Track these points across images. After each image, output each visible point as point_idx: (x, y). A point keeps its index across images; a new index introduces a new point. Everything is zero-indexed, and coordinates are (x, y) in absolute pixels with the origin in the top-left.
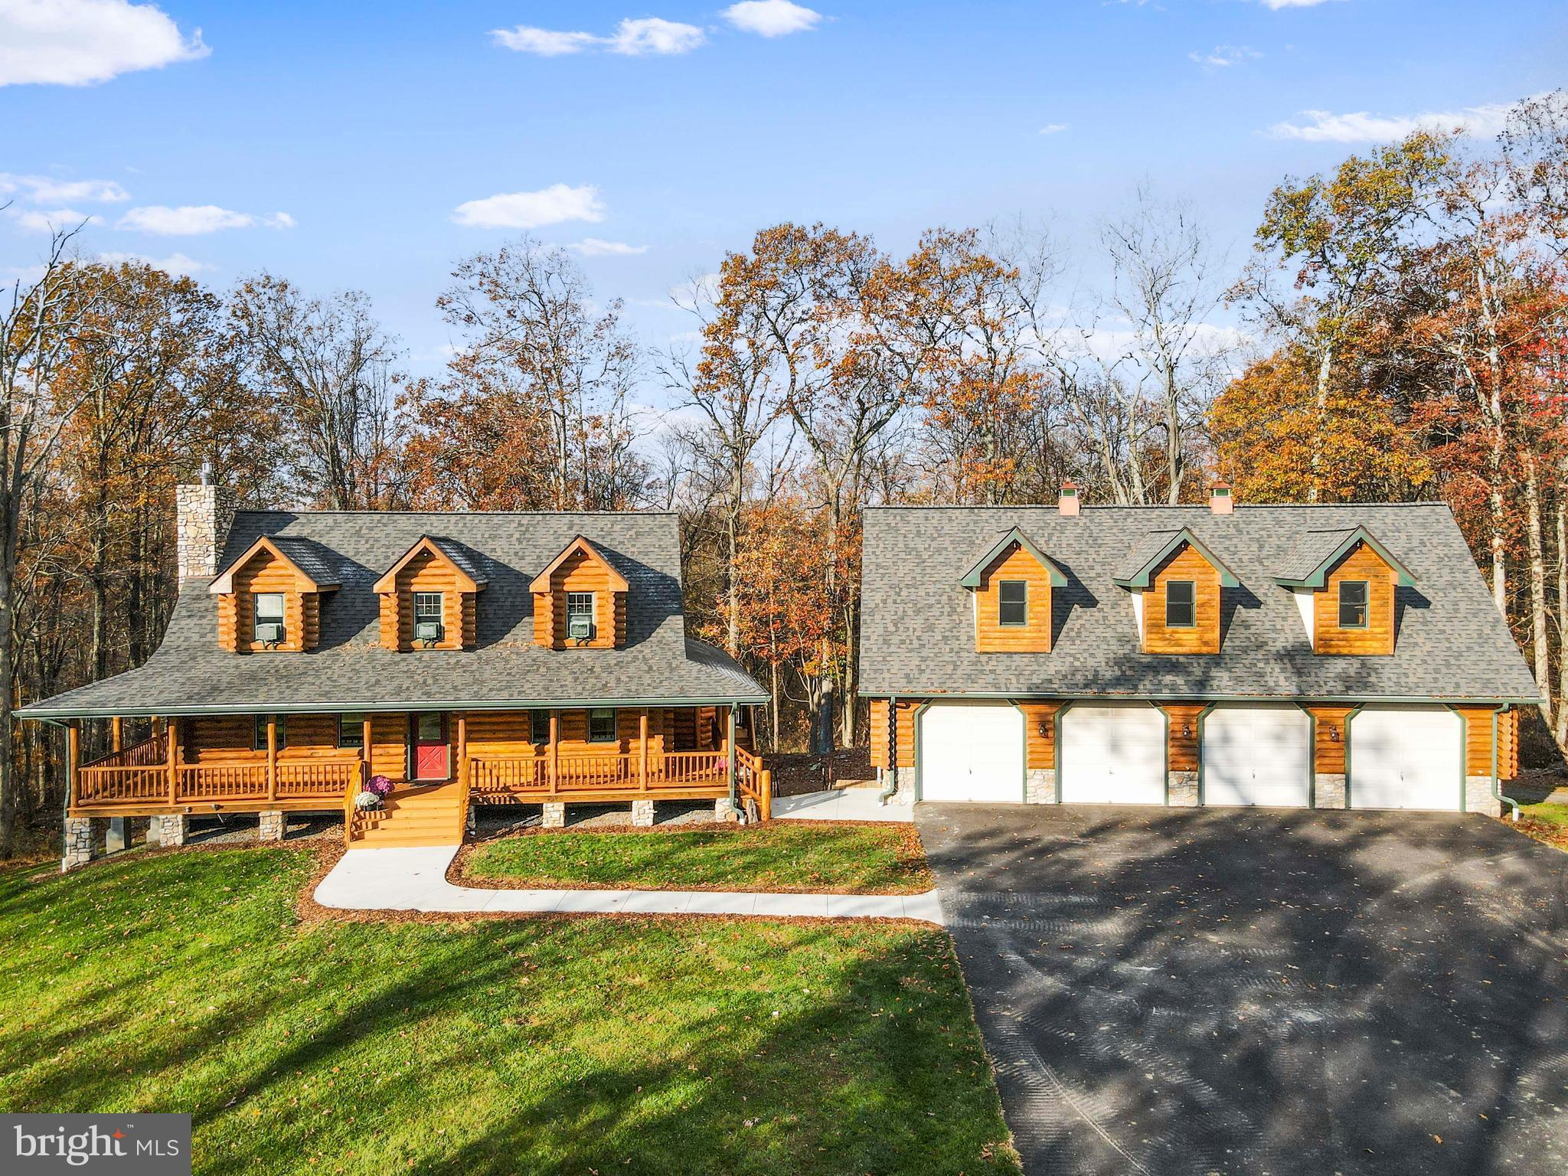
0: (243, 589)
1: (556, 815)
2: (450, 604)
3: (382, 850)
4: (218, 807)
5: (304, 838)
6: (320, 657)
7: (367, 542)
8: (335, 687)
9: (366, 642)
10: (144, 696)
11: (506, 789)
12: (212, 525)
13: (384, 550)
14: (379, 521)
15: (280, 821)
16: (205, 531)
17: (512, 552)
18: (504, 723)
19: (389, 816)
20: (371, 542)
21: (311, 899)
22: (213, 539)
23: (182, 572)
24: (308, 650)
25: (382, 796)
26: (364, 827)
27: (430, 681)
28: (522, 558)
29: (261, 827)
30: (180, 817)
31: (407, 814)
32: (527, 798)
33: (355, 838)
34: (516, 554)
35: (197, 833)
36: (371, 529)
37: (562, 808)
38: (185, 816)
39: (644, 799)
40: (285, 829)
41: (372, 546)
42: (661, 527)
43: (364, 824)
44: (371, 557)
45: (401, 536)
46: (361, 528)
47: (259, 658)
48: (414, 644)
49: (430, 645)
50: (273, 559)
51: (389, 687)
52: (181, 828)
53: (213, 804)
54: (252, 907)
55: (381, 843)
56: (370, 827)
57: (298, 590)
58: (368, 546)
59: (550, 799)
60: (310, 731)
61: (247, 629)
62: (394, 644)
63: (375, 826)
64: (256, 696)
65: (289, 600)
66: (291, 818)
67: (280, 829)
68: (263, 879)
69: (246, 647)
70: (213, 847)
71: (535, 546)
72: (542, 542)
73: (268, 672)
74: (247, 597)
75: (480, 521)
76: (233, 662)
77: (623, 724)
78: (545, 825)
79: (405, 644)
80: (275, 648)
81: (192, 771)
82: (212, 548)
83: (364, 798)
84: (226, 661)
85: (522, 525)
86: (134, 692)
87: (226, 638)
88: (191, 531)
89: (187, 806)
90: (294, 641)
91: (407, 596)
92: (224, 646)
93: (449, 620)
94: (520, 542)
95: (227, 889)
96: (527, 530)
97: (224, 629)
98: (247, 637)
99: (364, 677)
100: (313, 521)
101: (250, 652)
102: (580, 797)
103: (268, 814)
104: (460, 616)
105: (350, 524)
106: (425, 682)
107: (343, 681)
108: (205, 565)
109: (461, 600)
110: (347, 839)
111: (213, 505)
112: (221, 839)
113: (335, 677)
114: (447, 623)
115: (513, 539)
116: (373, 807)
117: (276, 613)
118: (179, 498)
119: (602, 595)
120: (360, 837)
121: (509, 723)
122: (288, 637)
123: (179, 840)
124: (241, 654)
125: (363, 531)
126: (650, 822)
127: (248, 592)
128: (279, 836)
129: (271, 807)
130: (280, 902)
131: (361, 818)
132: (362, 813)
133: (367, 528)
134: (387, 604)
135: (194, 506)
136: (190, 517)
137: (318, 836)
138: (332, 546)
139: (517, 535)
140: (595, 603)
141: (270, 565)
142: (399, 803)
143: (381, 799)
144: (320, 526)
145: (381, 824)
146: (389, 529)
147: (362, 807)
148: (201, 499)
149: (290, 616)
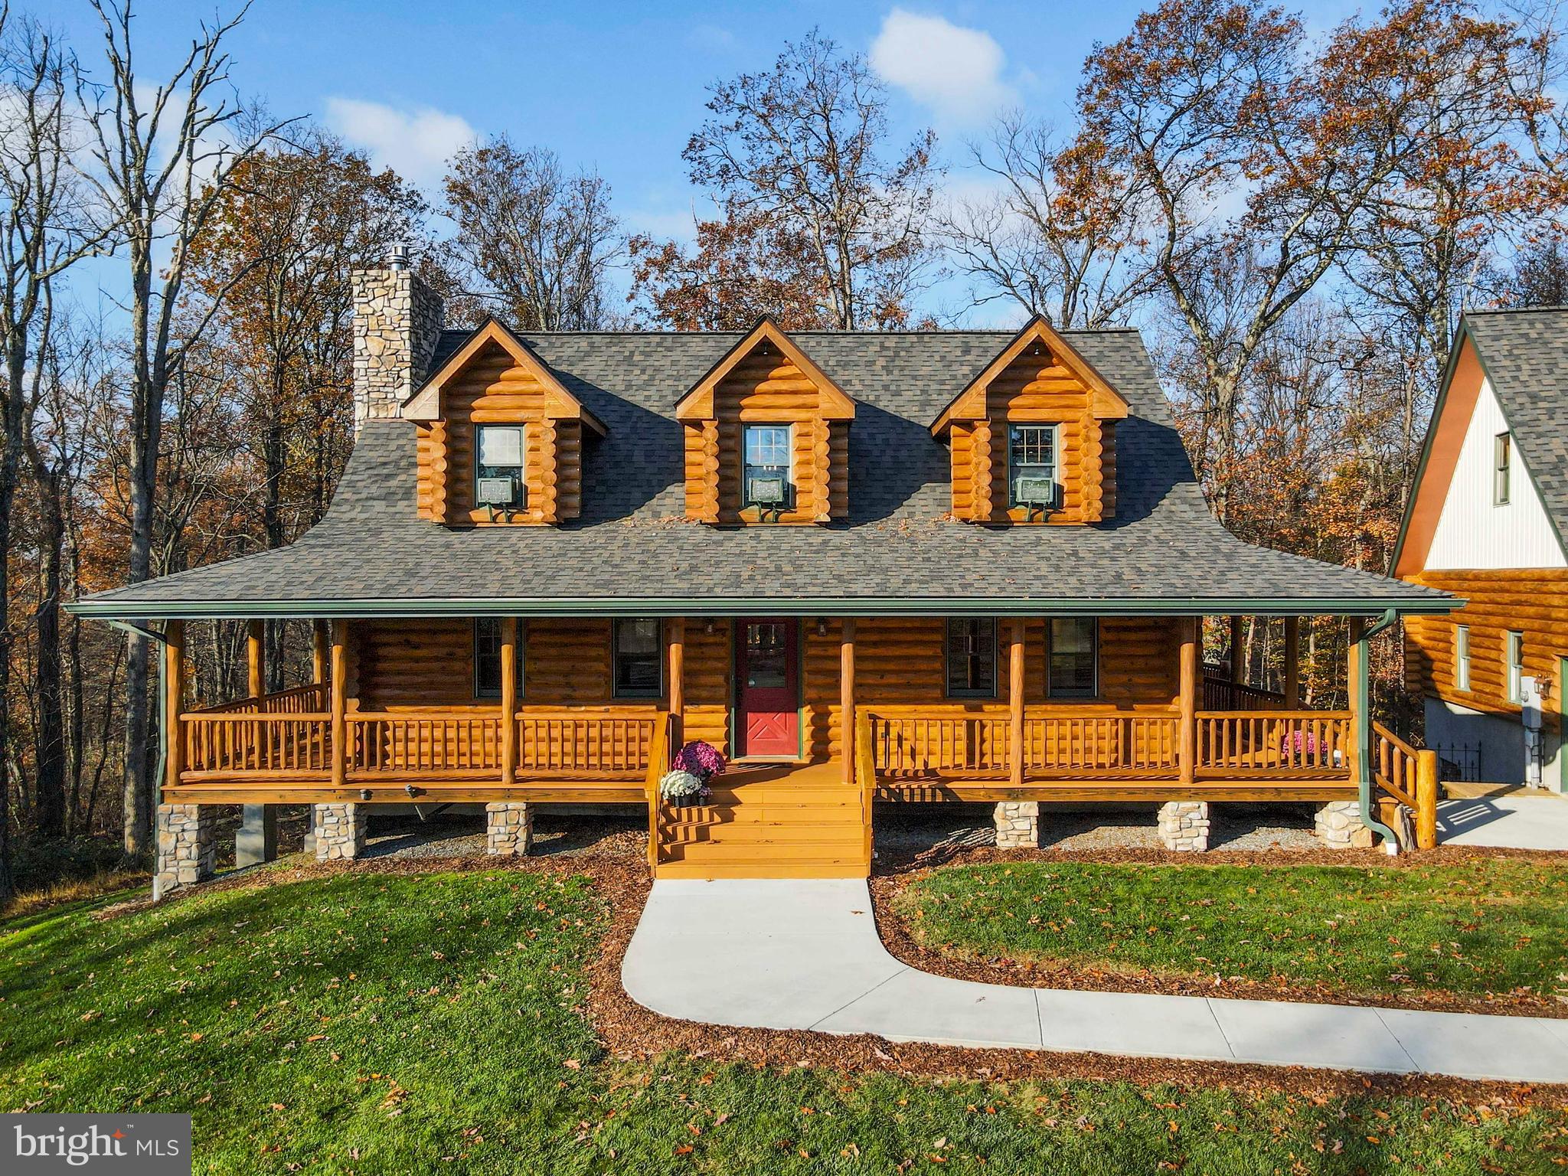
0: (459, 416)
1: (1023, 825)
2: (805, 443)
3: (719, 882)
4: (416, 792)
5: (565, 853)
6: (586, 535)
7: (643, 371)
8: (620, 574)
9: (656, 515)
10: (289, 584)
11: (930, 773)
12: (406, 335)
13: (670, 382)
14: (659, 345)
15: (522, 821)
16: (395, 345)
17: (878, 386)
18: (900, 658)
19: (728, 818)
20: (649, 372)
21: (616, 989)
22: (407, 358)
23: (359, 412)
24: (563, 523)
25: (706, 777)
26: (681, 837)
27: (787, 568)
28: (898, 393)
29: (491, 830)
30: (351, 808)
31: (755, 815)
32: (968, 790)
33: (664, 858)
34: (886, 388)
35: (380, 840)
36: (647, 354)
37: (1034, 811)
38: (359, 807)
39: (1189, 798)
40: (529, 837)
41: (652, 378)
42: (1117, 350)
43: (680, 831)
44: (652, 392)
45: (696, 363)
46: (632, 353)
47: (483, 535)
48: (744, 514)
49: (771, 516)
50: (511, 364)
51: (716, 576)
52: (351, 827)
53: (406, 787)
54: (493, 1004)
55: (715, 869)
56: (693, 836)
57: (548, 414)
58: (645, 377)
59: (1013, 795)
60: (565, 665)
61: (462, 487)
62: (710, 511)
63: (703, 835)
64: (483, 586)
65: (533, 436)
66: (540, 818)
67: (522, 835)
68: (507, 935)
69: (460, 517)
70: (407, 862)
71: (914, 378)
72: (925, 371)
73: (500, 552)
74: (463, 431)
75: (819, 343)
76: (441, 540)
77: (1112, 664)
78: (1003, 844)
79: (728, 515)
80: (509, 520)
81: (372, 725)
82: (406, 373)
83: (677, 782)
84: (429, 538)
85: (888, 349)
86: (273, 578)
87: (431, 500)
88: (375, 346)
89: (364, 787)
90: (542, 506)
91: (731, 429)
92: (426, 514)
93: (804, 471)
94: (889, 372)
95: (437, 955)
96: (897, 355)
97: (427, 486)
98: (463, 501)
99: (668, 562)
100: (558, 344)
101: (470, 526)
102: (1069, 791)
103: (502, 806)
104: (827, 462)
105: (614, 349)
106: (779, 569)
107: (631, 566)
108: (394, 400)
109: (826, 434)
110: (651, 859)
111: (408, 304)
112: (419, 851)
113: (617, 560)
114: (800, 478)
115: (878, 367)
116: (692, 800)
117: (511, 459)
118: (356, 290)
119: (1073, 428)
120: (677, 856)
121: (907, 658)
122: (531, 500)
123: (349, 850)
124: (453, 529)
125: (636, 358)
126: (1201, 844)
127: (467, 422)
128: (521, 847)
129: (508, 794)
130: (550, 995)
131: (670, 820)
132: (673, 811)
133: (642, 353)
134: (699, 442)
135: (378, 304)
136: (373, 321)
137: (588, 851)
138: (590, 378)
139: (881, 362)
140: (1059, 443)
141: (504, 375)
142: (738, 792)
143: (705, 784)
144: (568, 352)
145: (715, 832)
146: (677, 354)
147: (672, 798)
148: (389, 295)
149: (534, 464)
